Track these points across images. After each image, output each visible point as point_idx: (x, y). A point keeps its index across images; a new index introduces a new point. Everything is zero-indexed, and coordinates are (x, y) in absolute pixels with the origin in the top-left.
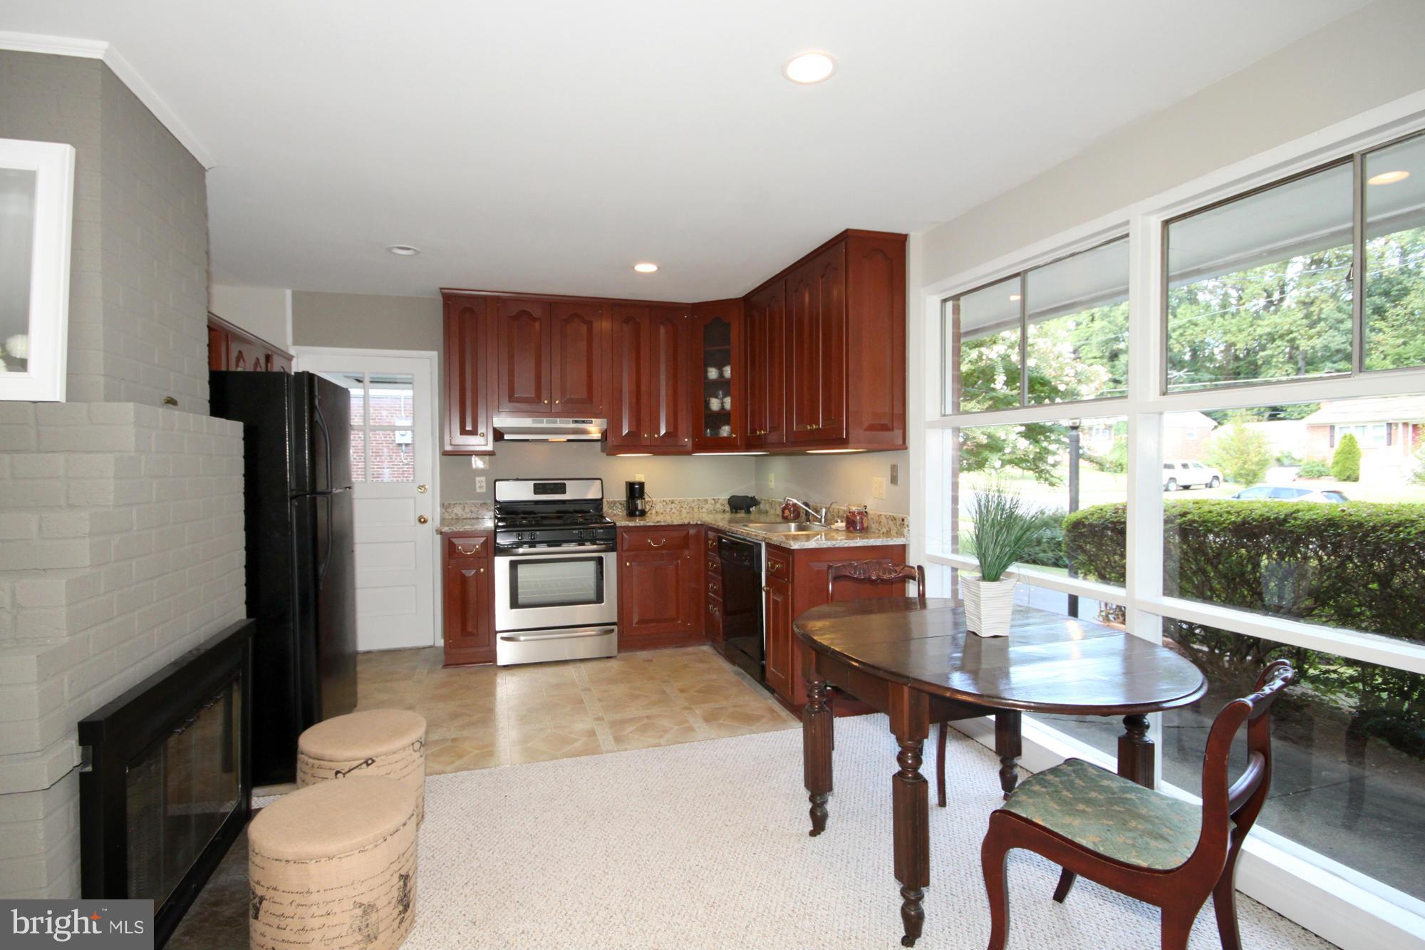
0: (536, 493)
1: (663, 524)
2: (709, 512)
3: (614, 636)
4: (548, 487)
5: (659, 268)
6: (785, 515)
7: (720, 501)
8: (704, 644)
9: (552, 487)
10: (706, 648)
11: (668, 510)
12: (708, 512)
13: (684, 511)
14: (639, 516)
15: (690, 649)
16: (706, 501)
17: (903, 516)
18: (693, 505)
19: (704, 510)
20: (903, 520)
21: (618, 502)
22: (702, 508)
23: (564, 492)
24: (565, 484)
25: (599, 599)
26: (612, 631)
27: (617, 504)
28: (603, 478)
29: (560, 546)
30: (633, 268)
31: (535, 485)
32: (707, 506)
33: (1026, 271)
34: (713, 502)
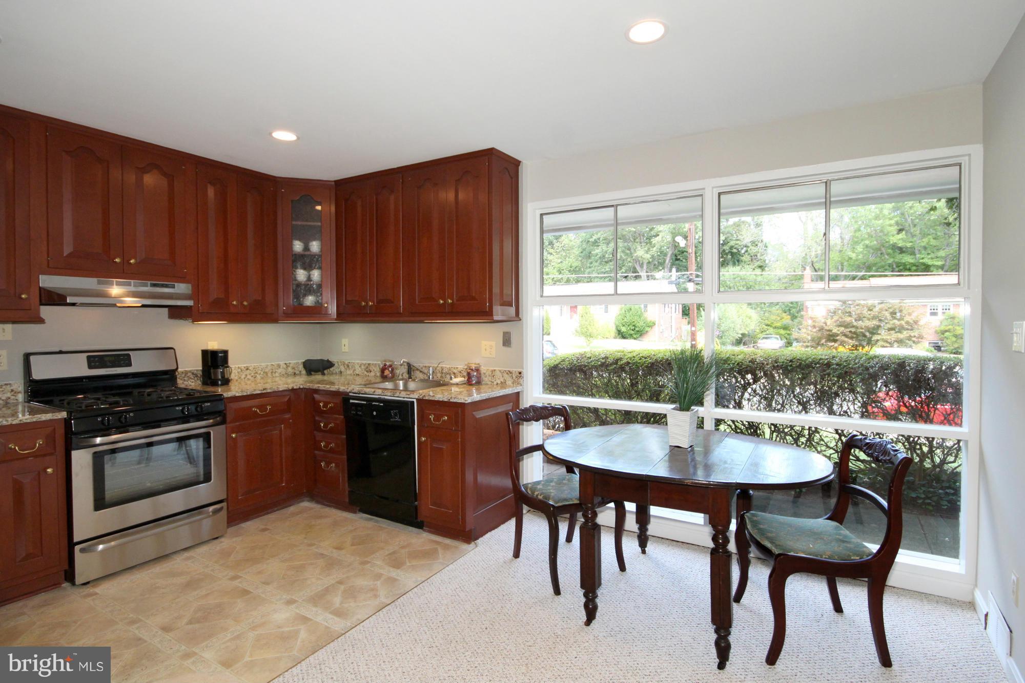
0: (90, 367)
1: (269, 391)
2: (282, 375)
3: (224, 514)
4: (107, 359)
5: (298, 138)
6: (385, 374)
7: (291, 365)
8: (303, 501)
9: (111, 359)
10: (306, 504)
11: (243, 376)
12: (280, 376)
13: (259, 377)
14: (222, 385)
15: (292, 509)
16: (279, 366)
17: (520, 370)
18: (267, 370)
19: (277, 374)
20: (520, 373)
21: (190, 371)
22: (275, 373)
23: (129, 364)
24: (129, 355)
25: (207, 478)
26: (221, 509)
27: (189, 374)
28: (175, 348)
29: (159, 426)
30: (270, 134)
31: (88, 357)
32: (279, 371)
33: (617, 205)
34: (285, 366)
